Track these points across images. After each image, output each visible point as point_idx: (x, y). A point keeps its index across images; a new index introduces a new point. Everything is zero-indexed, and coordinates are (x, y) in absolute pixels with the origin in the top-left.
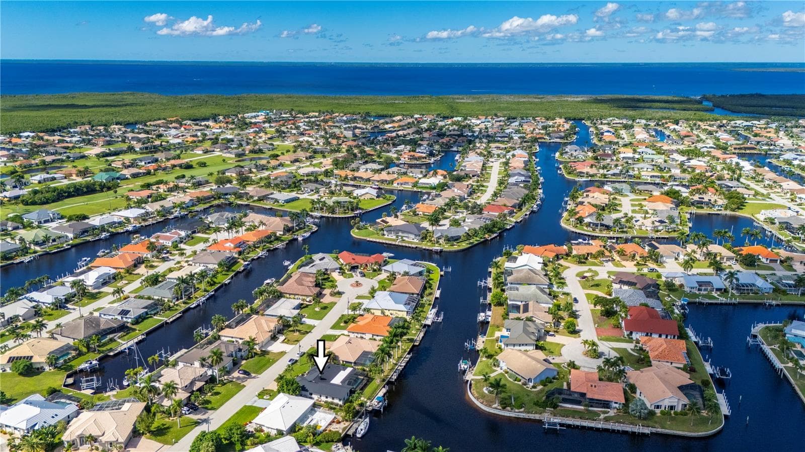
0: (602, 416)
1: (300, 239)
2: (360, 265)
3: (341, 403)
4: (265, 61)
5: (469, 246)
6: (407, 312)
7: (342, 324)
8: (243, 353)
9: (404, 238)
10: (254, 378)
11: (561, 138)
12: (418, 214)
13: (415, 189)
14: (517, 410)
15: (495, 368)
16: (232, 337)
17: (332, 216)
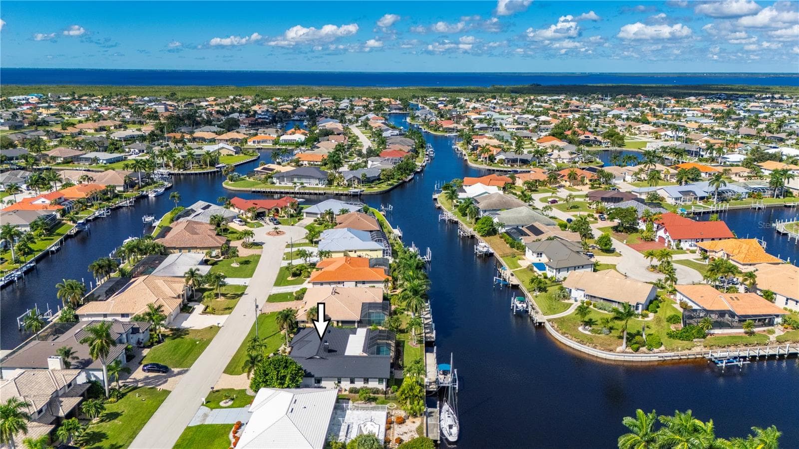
0: (772, 338)
1: (152, 195)
2: (267, 211)
3: (382, 387)
4: (17, 67)
5: (390, 187)
6: (384, 250)
7: (290, 278)
8: (141, 336)
9: (305, 185)
10: (179, 373)
11: (400, 109)
12: (302, 165)
13: (278, 147)
14: (656, 350)
15: (566, 301)
16: (105, 316)
17: (185, 172)
